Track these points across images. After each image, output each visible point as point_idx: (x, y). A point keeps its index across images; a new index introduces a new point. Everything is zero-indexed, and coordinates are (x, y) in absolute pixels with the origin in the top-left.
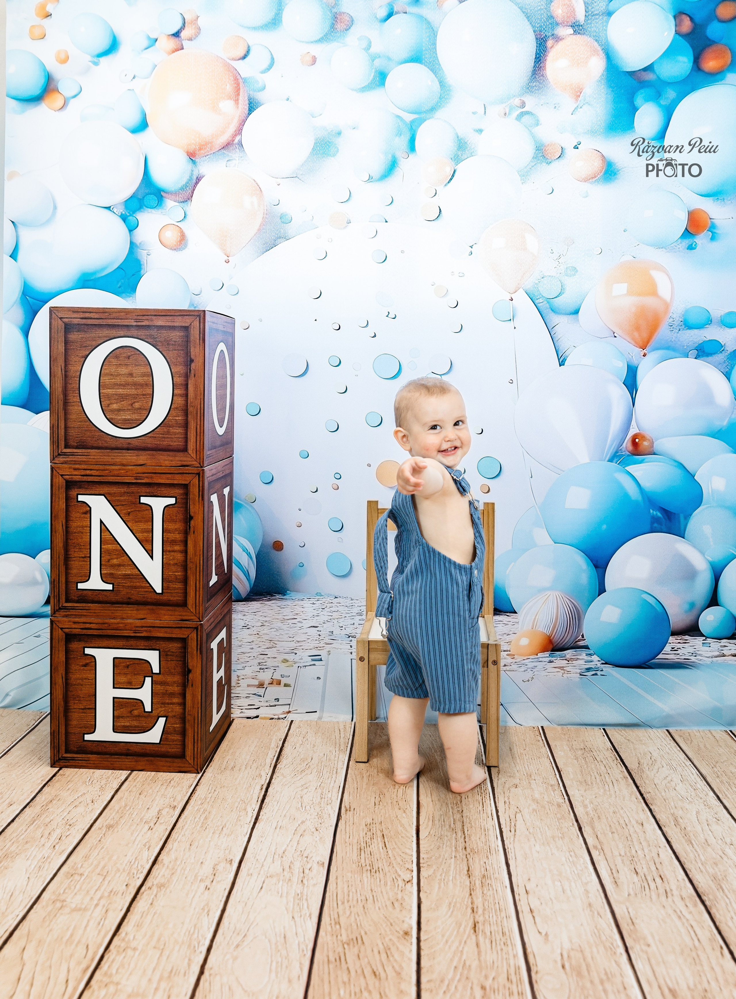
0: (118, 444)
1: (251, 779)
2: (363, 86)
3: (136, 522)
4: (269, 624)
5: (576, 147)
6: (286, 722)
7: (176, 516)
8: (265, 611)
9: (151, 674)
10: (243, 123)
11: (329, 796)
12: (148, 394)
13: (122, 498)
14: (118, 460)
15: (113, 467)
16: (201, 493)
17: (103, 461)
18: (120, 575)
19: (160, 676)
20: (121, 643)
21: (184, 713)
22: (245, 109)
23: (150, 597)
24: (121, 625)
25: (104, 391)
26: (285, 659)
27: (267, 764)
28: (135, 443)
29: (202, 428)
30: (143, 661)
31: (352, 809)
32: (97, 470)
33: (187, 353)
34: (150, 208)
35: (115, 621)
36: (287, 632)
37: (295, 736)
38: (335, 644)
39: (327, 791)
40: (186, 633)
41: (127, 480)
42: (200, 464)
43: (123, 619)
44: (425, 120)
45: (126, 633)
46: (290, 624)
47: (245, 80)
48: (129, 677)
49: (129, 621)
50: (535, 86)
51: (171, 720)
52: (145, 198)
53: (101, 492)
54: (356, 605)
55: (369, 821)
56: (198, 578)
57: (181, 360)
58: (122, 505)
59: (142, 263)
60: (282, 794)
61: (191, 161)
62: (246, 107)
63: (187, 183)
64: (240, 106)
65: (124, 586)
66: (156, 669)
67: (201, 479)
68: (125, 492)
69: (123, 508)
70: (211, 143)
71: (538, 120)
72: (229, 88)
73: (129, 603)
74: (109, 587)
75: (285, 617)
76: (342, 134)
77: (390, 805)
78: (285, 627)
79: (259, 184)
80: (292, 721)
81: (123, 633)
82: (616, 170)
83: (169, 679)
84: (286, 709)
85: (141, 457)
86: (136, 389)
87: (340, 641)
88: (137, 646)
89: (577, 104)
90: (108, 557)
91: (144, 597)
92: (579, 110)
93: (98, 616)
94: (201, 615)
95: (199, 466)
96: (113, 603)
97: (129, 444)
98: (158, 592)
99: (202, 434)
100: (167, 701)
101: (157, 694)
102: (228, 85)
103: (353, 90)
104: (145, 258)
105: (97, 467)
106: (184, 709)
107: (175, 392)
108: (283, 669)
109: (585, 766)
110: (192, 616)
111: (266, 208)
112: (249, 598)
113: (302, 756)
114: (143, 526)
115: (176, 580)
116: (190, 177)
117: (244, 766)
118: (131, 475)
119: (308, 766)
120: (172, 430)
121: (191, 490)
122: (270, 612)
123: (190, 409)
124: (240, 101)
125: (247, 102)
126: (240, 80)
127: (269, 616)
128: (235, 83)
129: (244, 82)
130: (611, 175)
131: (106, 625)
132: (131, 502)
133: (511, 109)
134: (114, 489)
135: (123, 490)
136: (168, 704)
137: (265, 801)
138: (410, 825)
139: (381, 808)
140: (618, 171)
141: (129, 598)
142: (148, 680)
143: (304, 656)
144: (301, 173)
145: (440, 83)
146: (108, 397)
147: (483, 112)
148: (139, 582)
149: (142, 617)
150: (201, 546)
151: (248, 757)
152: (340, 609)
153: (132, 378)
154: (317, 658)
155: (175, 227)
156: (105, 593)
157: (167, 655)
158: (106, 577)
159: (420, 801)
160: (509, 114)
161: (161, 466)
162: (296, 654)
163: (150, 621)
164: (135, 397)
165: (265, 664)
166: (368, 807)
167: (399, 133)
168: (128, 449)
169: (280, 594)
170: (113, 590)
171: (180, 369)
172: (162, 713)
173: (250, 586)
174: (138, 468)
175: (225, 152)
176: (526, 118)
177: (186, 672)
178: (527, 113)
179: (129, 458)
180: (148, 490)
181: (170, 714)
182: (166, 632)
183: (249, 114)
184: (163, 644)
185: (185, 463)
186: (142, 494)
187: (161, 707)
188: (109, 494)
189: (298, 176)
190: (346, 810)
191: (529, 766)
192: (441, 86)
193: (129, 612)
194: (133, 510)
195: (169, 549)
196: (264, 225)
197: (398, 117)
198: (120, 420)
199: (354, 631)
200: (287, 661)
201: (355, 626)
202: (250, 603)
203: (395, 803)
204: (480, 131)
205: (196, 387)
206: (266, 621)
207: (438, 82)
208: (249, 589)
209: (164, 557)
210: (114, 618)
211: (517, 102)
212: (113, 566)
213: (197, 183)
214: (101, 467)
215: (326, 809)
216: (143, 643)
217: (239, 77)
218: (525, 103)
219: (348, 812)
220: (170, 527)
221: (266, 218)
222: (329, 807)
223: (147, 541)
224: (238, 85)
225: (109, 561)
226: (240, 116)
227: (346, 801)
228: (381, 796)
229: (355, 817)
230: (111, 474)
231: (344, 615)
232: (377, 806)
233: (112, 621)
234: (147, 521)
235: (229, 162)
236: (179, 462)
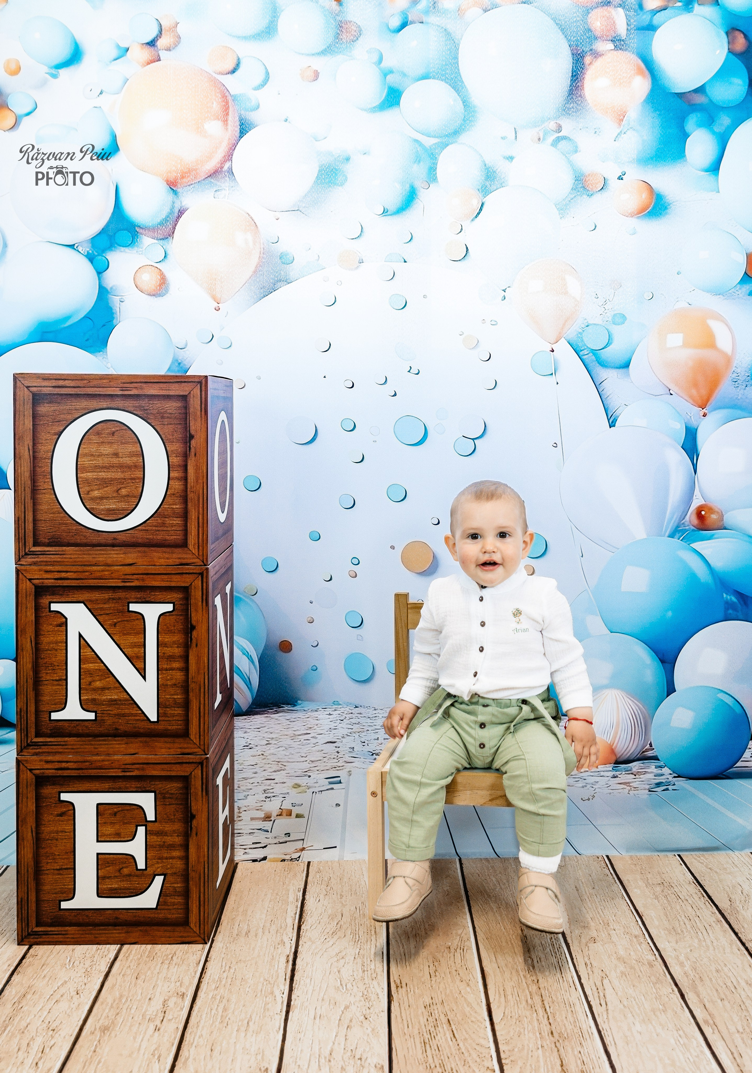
0: (101, 539)
1: (272, 949)
2: (374, 105)
3: (124, 634)
4: (276, 742)
5: (620, 178)
6: (302, 865)
7: (174, 626)
8: (270, 726)
9: (145, 822)
10: (233, 147)
11: (373, 967)
12: (138, 478)
13: (106, 606)
14: (101, 559)
15: (95, 568)
16: (204, 597)
17: (81, 561)
18: (104, 701)
19: (156, 824)
20: (106, 785)
21: (187, 869)
22: (236, 131)
23: (143, 726)
24: (107, 763)
25: (82, 475)
26: (296, 784)
27: (288, 925)
28: (122, 537)
29: (205, 518)
30: (134, 807)
31: (404, 985)
32: (75, 572)
33: (186, 427)
34: (123, 246)
35: (99, 758)
36: (298, 750)
37: (316, 883)
38: (357, 763)
39: (369, 961)
40: (188, 769)
41: (112, 583)
42: (203, 562)
43: (108, 754)
44: (448, 145)
45: (112, 773)
46: (302, 740)
47: (235, 98)
48: (117, 827)
49: (116, 757)
50: (573, 108)
51: (169, 878)
52: (117, 234)
53: (81, 599)
54: (381, 716)
55: (428, 1001)
56: (202, 702)
57: (179, 435)
58: (107, 614)
59: (114, 311)
60: (315, 968)
61: (172, 192)
62: (236, 129)
63: (168, 216)
64: (229, 127)
65: (109, 714)
66: (151, 816)
67: (205, 580)
68: (110, 599)
69: (107, 618)
70: (196, 170)
71: (576, 147)
72: (216, 106)
73: (116, 734)
74: (91, 716)
75: (295, 733)
76: (351, 160)
77: (449, 976)
78: (295, 745)
79: (254, 218)
80: (309, 863)
81: (109, 772)
82: (666, 204)
83: (168, 827)
84: (299, 845)
85: (129, 555)
86: (123, 472)
87: (362, 760)
88: (127, 788)
89: (621, 129)
90: (90, 679)
91: (135, 727)
92: (622, 135)
93: (77, 752)
94: (206, 747)
95: (202, 564)
96: (95, 736)
97: (115, 539)
98: (152, 720)
99: (205, 526)
100: (165, 855)
101: (152, 846)
102: (215, 103)
103: (362, 109)
104: (118, 306)
105: (74, 568)
106: (187, 864)
107: (172, 475)
108: (294, 796)
109: (669, 908)
110: (195, 748)
111: (262, 246)
112: (251, 711)
113: (330, 912)
114: (133, 639)
115: (176, 704)
116: (171, 210)
117: (261, 930)
118: (116, 577)
119: (339, 926)
120: (168, 521)
121: (193, 594)
122: (278, 727)
123: (190, 495)
124: (229, 122)
125: (238, 123)
126: (229, 98)
127: (277, 731)
128: (224, 101)
129: (233, 100)
130: (660, 209)
131: (87, 764)
132: (118, 610)
133: (546, 134)
134: (96, 595)
135: (106, 595)
136: (167, 858)
137: (295, 978)
138: (478, 1004)
139: (438, 981)
140: (669, 205)
141: (116, 729)
142: (141, 831)
143: (319, 779)
144: (304, 205)
145: (463, 103)
146: (88, 482)
147: (514, 137)
148: (129, 709)
149: (133, 751)
150: (206, 661)
151: (264, 916)
152: (362, 720)
153: (118, 459)
154: (335, 781)
155: (153, 268)
156: (86, 724)
157: (164, 798)
158: (87, 704)
159: (485, 969)
160: (544, 139)
161: (154, 565)
162: (310, 776)
163: (143, 757)
164: (122, 481)
165: (271, 791)
166: (423, 980)
167: (418, 160)
168: (113, 545)
169: (289, 704)
170: (96, 720)
171: (177, 447)
172: (159, 870)
173: (252, 697)
174: (126, 568)
175: (212, 180)
176: (562, 144)
177: (189, 817)
178: (565, 138)
179: (115, 556)
180: (139, 595)
181: (169, 872)
182: (163, 770)
183: (241, 137)
184: (160, 785)
185: (184, 561)
186: (131, 600)
187: (158, 863)
188: (90, 601)
189: (300, 209)
190: (397, 987)
191: (603, 910)
192: (465, 106)
193: (117, 746)
194: (120, 620)
195: (165, 666)
196: (261, 266)
197: (416, 141)
198: (102, 510)
199: (378, 748)
200: (299, 786)
201: (379, 741)
202: (253, 717)
203: (454, 973)
204: (511, 158)
205: (197, 468)
206: (273, 738)
207: (461, 102)
208: (250, 700)
209: (160, 676)
210: (97, 754)
211: (552, 125)
212: (95, 690)
213: (179, 217)
214: (80, 569)
215: (371, 986)
216: (134, 784)
217: (227, 94)
218: (561, 127)
219: (399, 988)
220: (166, 640)
221: (263, 258)
222: (375, 983)
223: (138, 657)
224: (227, 103)
225: (90, 684)
226: (229, 139)
227: (394, 972)
228: (436, 964)
229: (409, 995)
230: (93, 576)
231: (366, 728)
232: (433, 979)
233: (95, 758)
234: (138, 633)
235: (218, 193)
236: (177, 560)
